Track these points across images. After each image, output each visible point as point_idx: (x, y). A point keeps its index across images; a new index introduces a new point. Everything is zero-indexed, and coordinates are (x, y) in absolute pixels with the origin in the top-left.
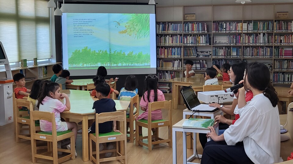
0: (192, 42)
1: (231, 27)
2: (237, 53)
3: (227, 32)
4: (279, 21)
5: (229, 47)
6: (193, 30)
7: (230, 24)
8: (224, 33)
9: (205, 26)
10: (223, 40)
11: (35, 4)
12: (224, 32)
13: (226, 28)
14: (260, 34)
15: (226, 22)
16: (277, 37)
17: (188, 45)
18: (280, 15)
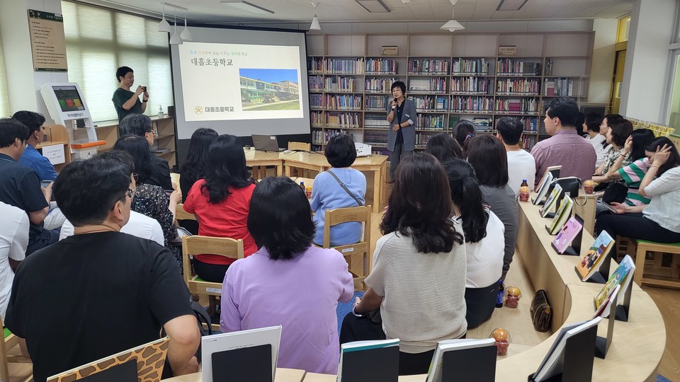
0: (377, 88)
1: (437, 67)
2: (444, 105)
3: (430, 74)
4: (504, 59)
5: (432, 97)
6: (376, 70)
7: (434, 62)
8: (426, 76)
9: (394, 64)
10: (421, 86)
11: (146, 26)
12: (426, 74)
13: (428, 69)
14: (468, 78)
15: (429, 59)
16: (500, 82)
17: (372, 92)
18: (504, 50)
